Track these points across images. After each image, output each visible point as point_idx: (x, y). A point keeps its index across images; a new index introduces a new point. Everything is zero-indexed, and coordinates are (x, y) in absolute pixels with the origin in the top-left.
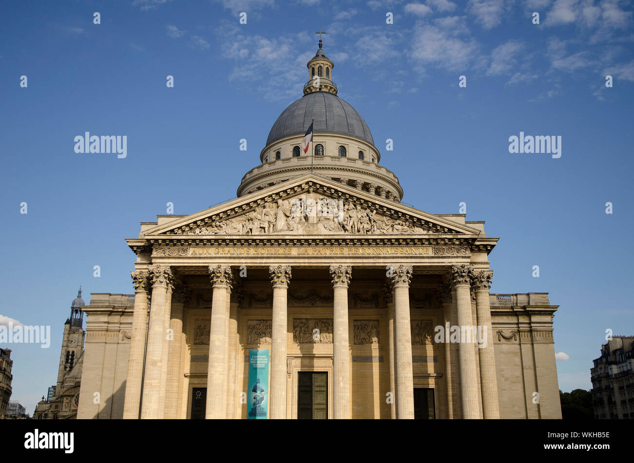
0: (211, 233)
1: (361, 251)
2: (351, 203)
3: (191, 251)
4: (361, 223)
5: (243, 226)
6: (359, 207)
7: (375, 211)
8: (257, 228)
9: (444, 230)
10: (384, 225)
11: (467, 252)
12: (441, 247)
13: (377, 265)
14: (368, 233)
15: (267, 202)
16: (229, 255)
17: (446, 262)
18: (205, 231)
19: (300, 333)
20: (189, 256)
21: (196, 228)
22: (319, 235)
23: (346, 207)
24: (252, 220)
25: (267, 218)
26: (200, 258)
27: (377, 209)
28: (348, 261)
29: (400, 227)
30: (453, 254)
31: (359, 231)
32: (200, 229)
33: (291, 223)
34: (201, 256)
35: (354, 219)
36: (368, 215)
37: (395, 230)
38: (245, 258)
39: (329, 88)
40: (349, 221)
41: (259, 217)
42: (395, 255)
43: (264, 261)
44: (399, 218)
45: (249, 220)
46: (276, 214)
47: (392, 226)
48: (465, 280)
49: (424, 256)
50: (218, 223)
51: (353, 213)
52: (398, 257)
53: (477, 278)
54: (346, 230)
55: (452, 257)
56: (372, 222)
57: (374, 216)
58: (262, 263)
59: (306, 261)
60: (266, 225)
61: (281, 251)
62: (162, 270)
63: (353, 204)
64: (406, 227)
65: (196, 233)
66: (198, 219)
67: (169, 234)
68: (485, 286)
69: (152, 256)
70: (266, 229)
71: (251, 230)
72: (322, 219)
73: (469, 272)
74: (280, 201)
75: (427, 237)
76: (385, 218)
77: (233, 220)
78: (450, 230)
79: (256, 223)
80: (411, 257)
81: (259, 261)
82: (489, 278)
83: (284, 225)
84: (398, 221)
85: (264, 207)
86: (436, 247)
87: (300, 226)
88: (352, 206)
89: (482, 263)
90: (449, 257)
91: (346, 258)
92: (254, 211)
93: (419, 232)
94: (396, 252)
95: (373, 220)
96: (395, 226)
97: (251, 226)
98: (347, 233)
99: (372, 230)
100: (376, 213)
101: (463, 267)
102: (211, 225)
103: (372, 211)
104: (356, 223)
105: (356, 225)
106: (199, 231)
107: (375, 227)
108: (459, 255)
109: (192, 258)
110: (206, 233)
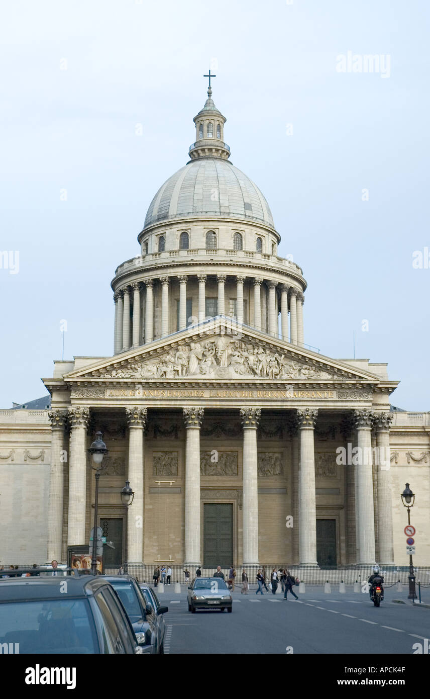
0: (127, 376)
1: (269, 394)
2: (260, 347)
3: (108, 393)
4: (270, 367)
5: (157, 369)
6: (268, 352)
7: (283, 356)
8: (171, 371)
9: (348, 375)
10: (292, 370)
11: (369, 397)
12: (344, 391)
13: (284, 407)
14: (276, 377)
15: (180, 345)
16: (144, 397)
17: (349, 405)
18: (121, 374)
19: (205, 465)
20: (106, 397)
21: (112, 370)
22: (230, 380)
23: (256, 351)
24: (166, 363)
25: (180, 361)
26: (117, 400)
27: (285, 354)
28: (257, 403)
29: (307, 372)
30: (356, 398)
31: (267, 375)
32: (117, 371)
33: (203, 367)
34: (118, 398)
35: (264, 363)
36: (276, 359)
37: (302, 375)
38: (161, 400)
39: (220, 152)
40: (258, 365)
41: (173, 360)
42: (301, 399)
43: (178, 403)
44: (306, 363)
45: (163, 363)
46: (189, 358)
47: (300, 370)
48: (366, 423)
49: (329, 399)
50: (133, 366)
51: (262, 357)
52: (305, 401)
53: (378, 419)
54: (255, 373)
55: (355, 401)
56: (281, 367)
57: (282, 359)
58: (176, 405)
59: (218, 403)
60: (179, 368)
61: (194, 393)
62: (81, 411)
63: (263, 349)
64: (312, 372)
65: (113, 375)
66: (114, 362)
67: (87, 377)
68: (385, 427)
69: (71, 397)
70: (180, 372)
71: (165, 372)
72: (232, 362)
73: (370, 415)
74: (193, 345)
75: (332, 382)
76: (292, 363)
77: (148, 362)
78: (354, 375)
79: (170, 366)
80: (317, 401)
81: (173, 403)
82: (389, 419)
83: (196, 368)
84: (306, 366)
85: (177, 350)
86: (341, 391)
87: (212, 370)
88: (261, 350)
89: (383, 405)
90: (352, 401)
91: (255, 401)
92: (168, 353)
93: (325, 377)
94: (302, 396)
95: (281, 365)
96: (302, 371)
97: (164, 369)
98: (256, 377)
99: (281, 374)
100: (285, 357)
101: (365, 410)
102: (126, 367)
103: (280, 355)
104: (265, 367)
105: (265, 369)
106: (115, 373)
107: (283, 371)
108: (362, 399)
109: (109, 400)
110: (122, 376)
